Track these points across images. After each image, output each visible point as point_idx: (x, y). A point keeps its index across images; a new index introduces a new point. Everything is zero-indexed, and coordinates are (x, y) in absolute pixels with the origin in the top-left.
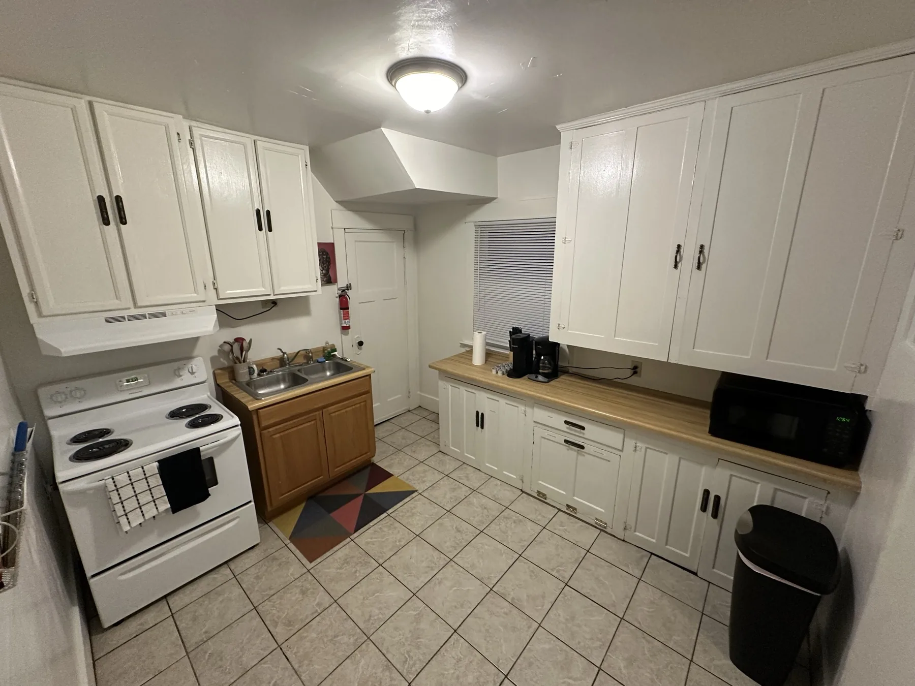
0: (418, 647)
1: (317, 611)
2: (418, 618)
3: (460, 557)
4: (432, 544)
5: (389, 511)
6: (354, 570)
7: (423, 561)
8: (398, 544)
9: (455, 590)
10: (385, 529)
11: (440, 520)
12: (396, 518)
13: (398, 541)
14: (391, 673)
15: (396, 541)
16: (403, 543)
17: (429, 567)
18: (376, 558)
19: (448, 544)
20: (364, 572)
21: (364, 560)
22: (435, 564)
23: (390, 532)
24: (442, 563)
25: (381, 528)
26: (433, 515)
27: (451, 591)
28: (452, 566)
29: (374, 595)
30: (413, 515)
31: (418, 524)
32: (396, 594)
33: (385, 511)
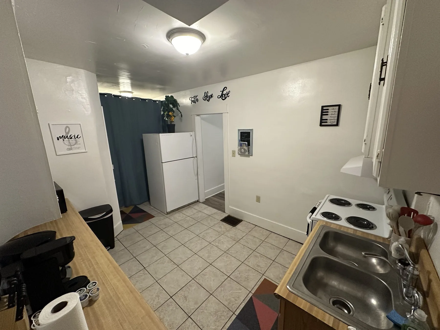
0: (208, 250)
1: (248, 259)
2: (209, 257)
3: (189, 280)
4: (203, 288)
5: (234, 317)
6: (241, 275)
7: (208, 278)
8: (222, 289)
9: (194, 265)
10: (233, 299)
11: (197, 307)
12: (228, 310)
13: (223, 290)
14: (216, 245)
15: (224, 290)
16: (219, 289)
17: (205, 275)
18: (232, 280)
19: (193, 288)
20: (236, 273)
21: (238, 279)
22: (201, 277)
23: (229, 298)
24: (198, 277)
25: (236, 300)
26: (202, 312)
27: (195, 265)
28: (193, 275)
29: (228, 264)
30: (216, 313)
31: (212, 304)
32: (219, 264)
33: (238, 317)
